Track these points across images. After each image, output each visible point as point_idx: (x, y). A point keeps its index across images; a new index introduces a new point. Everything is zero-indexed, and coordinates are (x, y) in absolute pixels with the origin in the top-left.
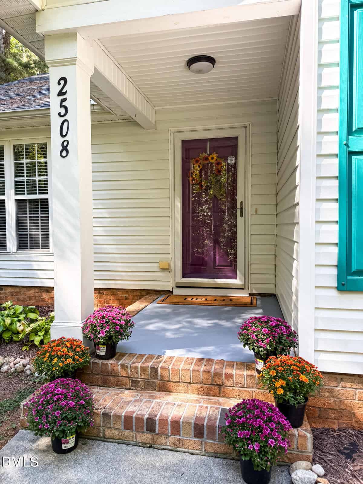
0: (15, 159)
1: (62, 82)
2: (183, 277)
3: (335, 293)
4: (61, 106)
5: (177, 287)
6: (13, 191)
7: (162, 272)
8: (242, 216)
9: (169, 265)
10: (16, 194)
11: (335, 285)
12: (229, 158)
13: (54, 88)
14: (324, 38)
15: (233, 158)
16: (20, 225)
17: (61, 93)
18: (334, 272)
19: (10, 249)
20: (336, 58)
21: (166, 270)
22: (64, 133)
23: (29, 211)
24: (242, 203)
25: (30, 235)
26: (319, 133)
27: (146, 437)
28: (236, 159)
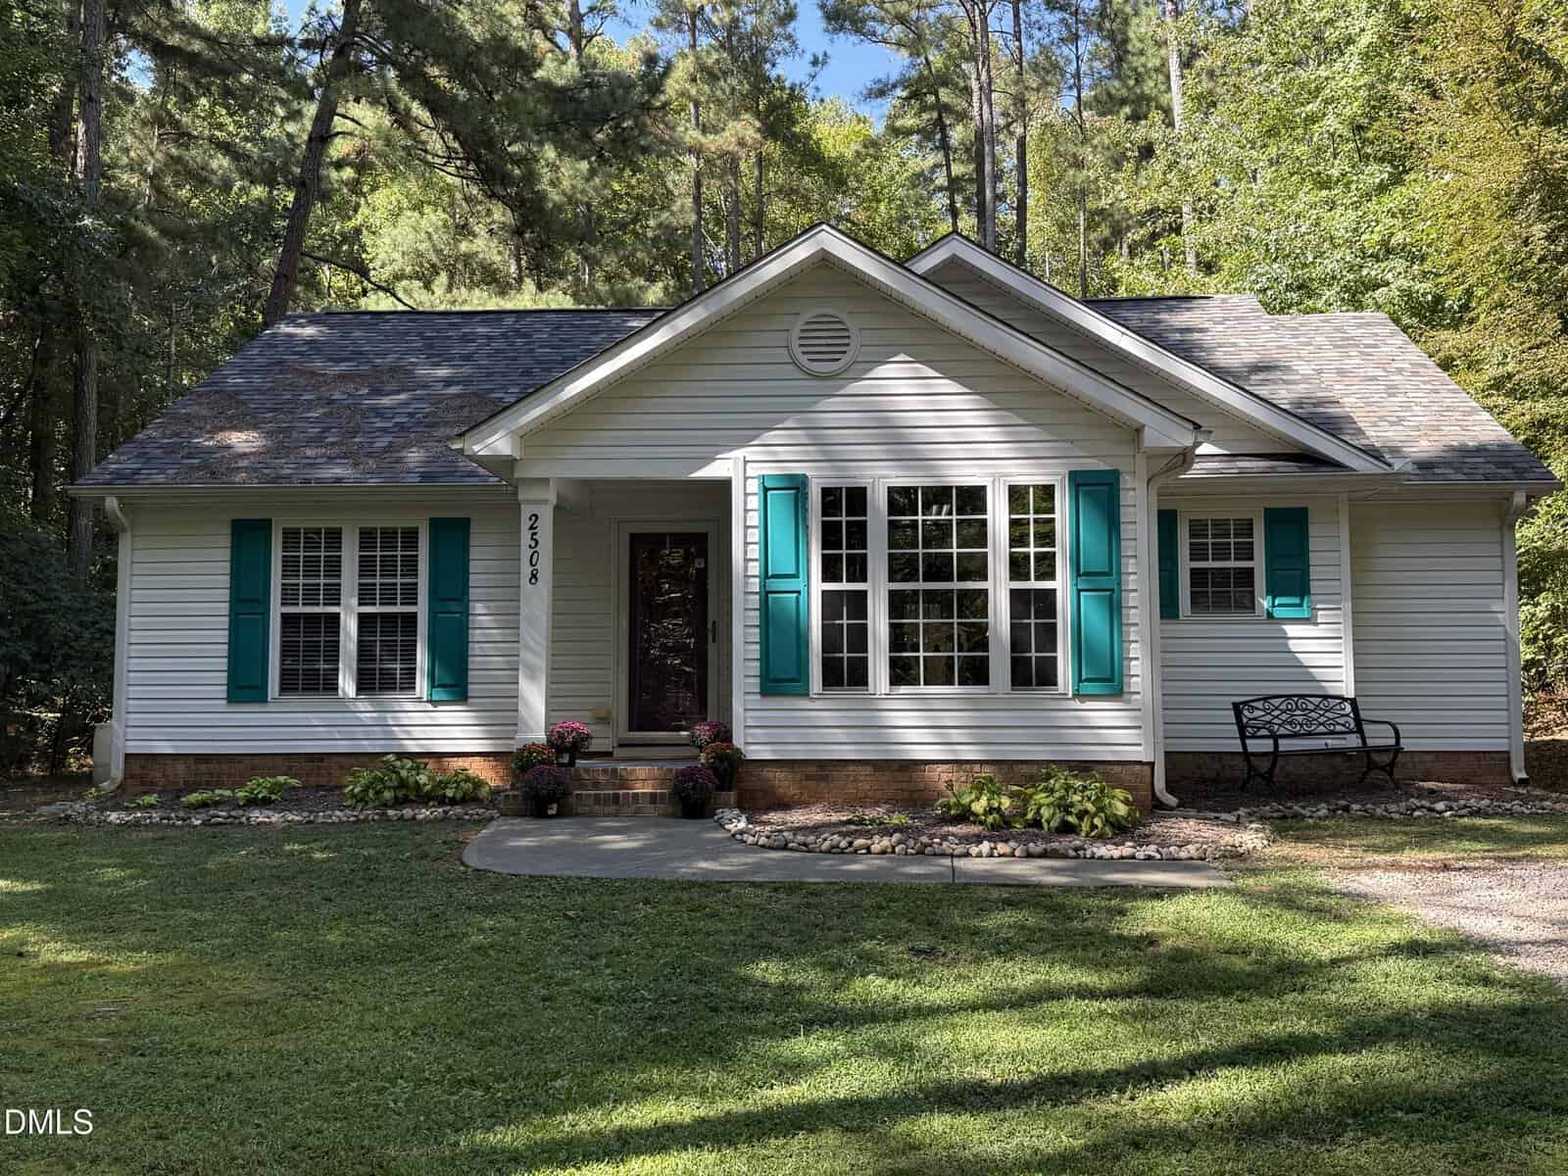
0: (361, 548)
1: (533, 518)
2: (630, 730)
3: (758, 697)
4: (532, 539)
5: (621, 746)
6: (355, 601)
7: (597, 723)
8: (714, 641)
9: (609, 713)
10: (360, 604)
11: (758, 690)
12: (696, 561)
13: (525, 524)
14: (748, 508)
15: (703, 561)
16: (364, 652)
17: (531, 528)
18: (757, 681)
19: (344, 691)
20: (756, 523)
21: (603, 720)
22: (534, 562)
23: (381, 632)
24: (714, 622)
25: (381, 669)
26: (746, 576)
27: (612, 809)
28: (706, 563)
